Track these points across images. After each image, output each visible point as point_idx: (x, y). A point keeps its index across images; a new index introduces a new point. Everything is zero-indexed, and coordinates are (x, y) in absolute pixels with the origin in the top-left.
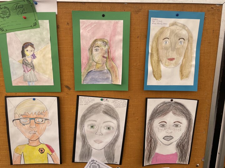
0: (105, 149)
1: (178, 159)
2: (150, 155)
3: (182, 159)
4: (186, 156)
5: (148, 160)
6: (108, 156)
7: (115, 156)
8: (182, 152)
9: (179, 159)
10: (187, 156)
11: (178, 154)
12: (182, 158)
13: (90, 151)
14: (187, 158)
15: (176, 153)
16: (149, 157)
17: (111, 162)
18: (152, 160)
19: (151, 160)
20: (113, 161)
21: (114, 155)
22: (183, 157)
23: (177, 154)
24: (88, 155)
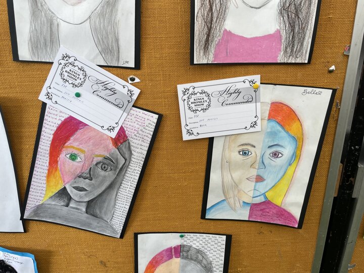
0: (92, 22)
1: (282, 49)
2: (208, 36)
3: (292, 50)
4: (304, 39)
5: (204, 48)
6: (103, 42)
7: (122, 43)
8: (292, 27)
9: (286, 48)
10: (307, 38)
11: (283, 34)
12: (293, 46)
13: (55, 28)
14: (305, 43)
15: (278, 32)
16: (207, 40)
17: (112, 60)
18: (215, 51)
19: (212, 49)
20: (118, 60)
21: (117, 40)
22: (296, 42)
23: (281, 36)
24: (52, 41)
